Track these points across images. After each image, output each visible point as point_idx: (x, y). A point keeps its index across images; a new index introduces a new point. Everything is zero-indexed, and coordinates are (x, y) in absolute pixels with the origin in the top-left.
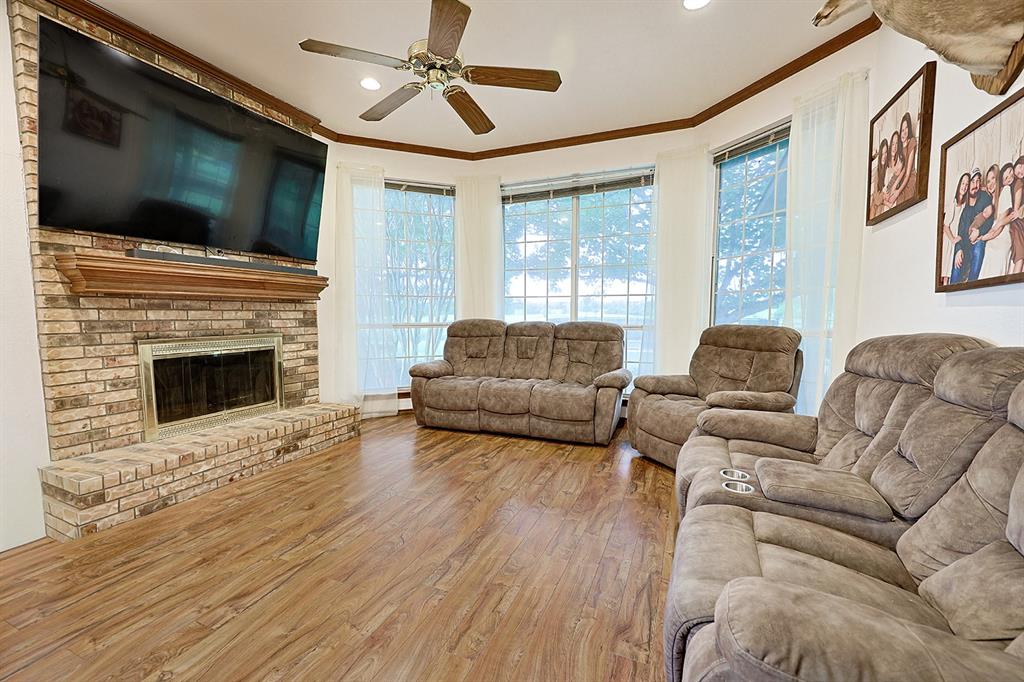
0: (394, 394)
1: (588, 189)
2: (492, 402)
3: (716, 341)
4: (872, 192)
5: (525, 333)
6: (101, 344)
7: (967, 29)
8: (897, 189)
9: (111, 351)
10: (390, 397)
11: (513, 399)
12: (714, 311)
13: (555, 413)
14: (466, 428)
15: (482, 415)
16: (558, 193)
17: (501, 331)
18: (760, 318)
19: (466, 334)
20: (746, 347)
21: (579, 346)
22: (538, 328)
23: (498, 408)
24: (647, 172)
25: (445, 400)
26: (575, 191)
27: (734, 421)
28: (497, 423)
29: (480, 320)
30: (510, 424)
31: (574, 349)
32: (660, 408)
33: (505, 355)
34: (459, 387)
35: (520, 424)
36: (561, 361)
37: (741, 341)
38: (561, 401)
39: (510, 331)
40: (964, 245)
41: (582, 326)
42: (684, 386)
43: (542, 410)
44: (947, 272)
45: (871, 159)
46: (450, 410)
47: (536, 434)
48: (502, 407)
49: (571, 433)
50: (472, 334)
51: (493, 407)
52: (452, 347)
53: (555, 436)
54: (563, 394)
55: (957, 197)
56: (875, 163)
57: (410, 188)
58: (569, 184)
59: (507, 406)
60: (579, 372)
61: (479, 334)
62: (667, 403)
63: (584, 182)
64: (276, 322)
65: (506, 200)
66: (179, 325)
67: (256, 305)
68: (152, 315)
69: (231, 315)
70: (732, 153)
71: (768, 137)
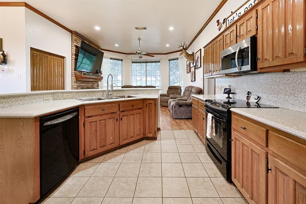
1: (149, 62)
3: (170, 88)
12: (170, 84)
16: (143, 62)
18: (176, 85)
20: (175, 89)
22: (140, 87)
24: (159, 61)
27: (174, 97)
29: (128, 86)
37: (174, 88)
40: (192, 77)
41: (149, 86)
42: (167, 95)
44: (191, 80)
45: (187, 66)
55: (192, 73)
57: (114, 59)
58: (145, 61)
62: (165, 97)
63: (147, 61)
64: (94, 86)
65: (133, 62)
66: (85, 86)
67: (92, 83)
68: (83, 84)
69: (90, 84)
70: (171, 60)
71: (176, 59)
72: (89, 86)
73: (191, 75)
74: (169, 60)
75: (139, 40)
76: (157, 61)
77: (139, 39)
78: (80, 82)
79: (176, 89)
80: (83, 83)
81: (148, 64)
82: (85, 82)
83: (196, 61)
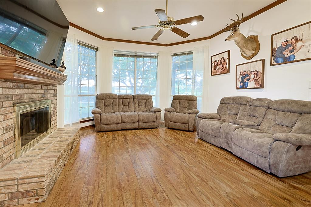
0: (79, 122)
1: (140, 56)
2: (127, 119)
3: (176, 98)
4: (212, 70)
5: (125, 97)
6: (3, 108)
7: (248, 50)
8: (221, 70)
9: (6, 111)
10: (77, 123)
11: (134, 118)
12: (174, 93)
13: (146, 121)
14: (117, 129)
15: (123, 125)
16: (132, 56)
19: (104, 98)
21: (142, 101)
22: (129, 96)
23: (129, 121)
24: (156, 55)
25: (109, 121)
26: (135, 56)
28: (128, 126)
29: (108, 94)
30: (132, 126)
31: (140, 102)
32: (177, 115)
33: (119, 105)
34: (114, 116)
35: (136, 125)
36: (137, 105)
37: (185, 99)
38: (148, 117)
39: (119, 97)
40: (243, 82)
41: (142, 96)
42: (172, 110)
43: (143, 120)
44: (238, 86)
45: (212, 63)
46: (111, 124)
47: (140, 128)
48: (130, 121)
49: (150, 125)
50: (106, 98)
51: (127, 121)
52: (100, 103)
53: (146, 127)
54: (148, 115)
55: (240, 74)
56: (213, 64)
57: (83, 45)
58: (133, 54)
59: (132, 120)
60: (142, 108)
61: (109, 98)
64: (49, 95)
65: (115, 55)
66: (26, 96)
67: (44, 87)
68: (20, 91)
69: (39, 91)
70: (176, 55)
71: (186, 54)
72: (36, 96)
73: (239, 77)
74: (172, 56)
76: (154, 55)
78: (10, 84)
79: (190, 100)
80: (19, 87)
81: (138, 59)
82: (26, 85)
83: (272, 50)
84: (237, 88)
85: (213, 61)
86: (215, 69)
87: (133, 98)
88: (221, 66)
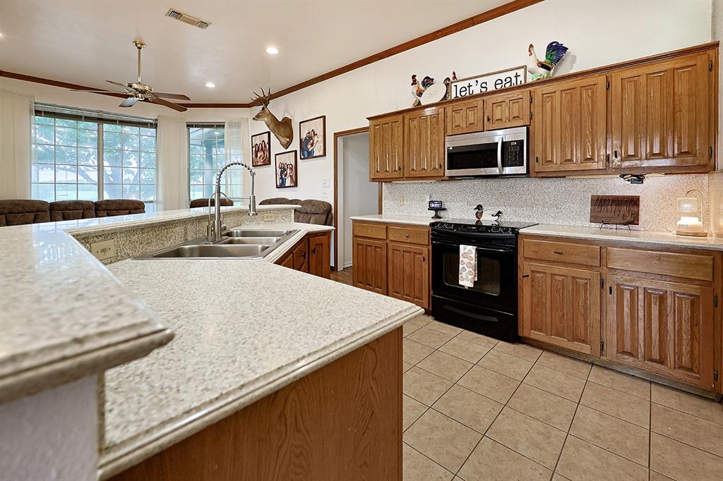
1: (112, 122)
4: (253, 157)
5: (70, 208)
8: (262, 159)
16: (89, 119)
17: (47, 208)
19: (6, 212)
22: (83, 204)
24: (151, 121)
26: (99, 120)
29: (20, 201)
40: (281, 178)
41: (119, 202)
44: (278, 184)
45: (253, 147)
50: (14, 211)
55: (279, 167)
56: (254, 149)
58: (95, 115)
61: (23, 211)
63: (105, 116)
65: (38, 113)
70: (196, 126)
71: (213, 126)
73: (279, 171)
74: (189, 126)
75: (140, 48)
76: (148, 121)
77: (139, 46)
81: (106, 126)
83: (301, 140)
84: (277, 187)
85: (254, 144)
86: (256, 156)
87: (93, 208)
88: (262, 153)
